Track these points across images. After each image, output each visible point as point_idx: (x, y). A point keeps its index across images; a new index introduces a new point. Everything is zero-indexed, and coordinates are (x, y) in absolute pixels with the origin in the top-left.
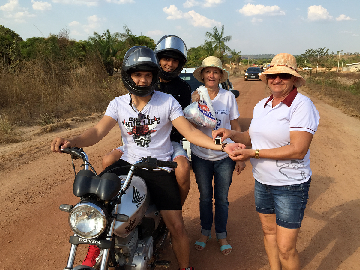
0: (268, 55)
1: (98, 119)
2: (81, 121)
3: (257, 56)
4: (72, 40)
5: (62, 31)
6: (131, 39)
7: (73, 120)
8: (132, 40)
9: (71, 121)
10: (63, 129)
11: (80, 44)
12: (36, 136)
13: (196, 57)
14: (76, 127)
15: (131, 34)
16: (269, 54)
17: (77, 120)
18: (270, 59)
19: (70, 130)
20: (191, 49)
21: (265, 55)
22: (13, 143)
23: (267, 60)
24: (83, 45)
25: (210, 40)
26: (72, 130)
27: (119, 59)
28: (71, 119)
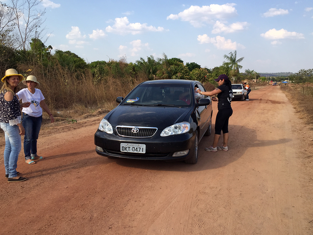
13: (216, 75)
20: (215, 68)
24: (133, 66)
25: (227, 61)
27: (158, 76)
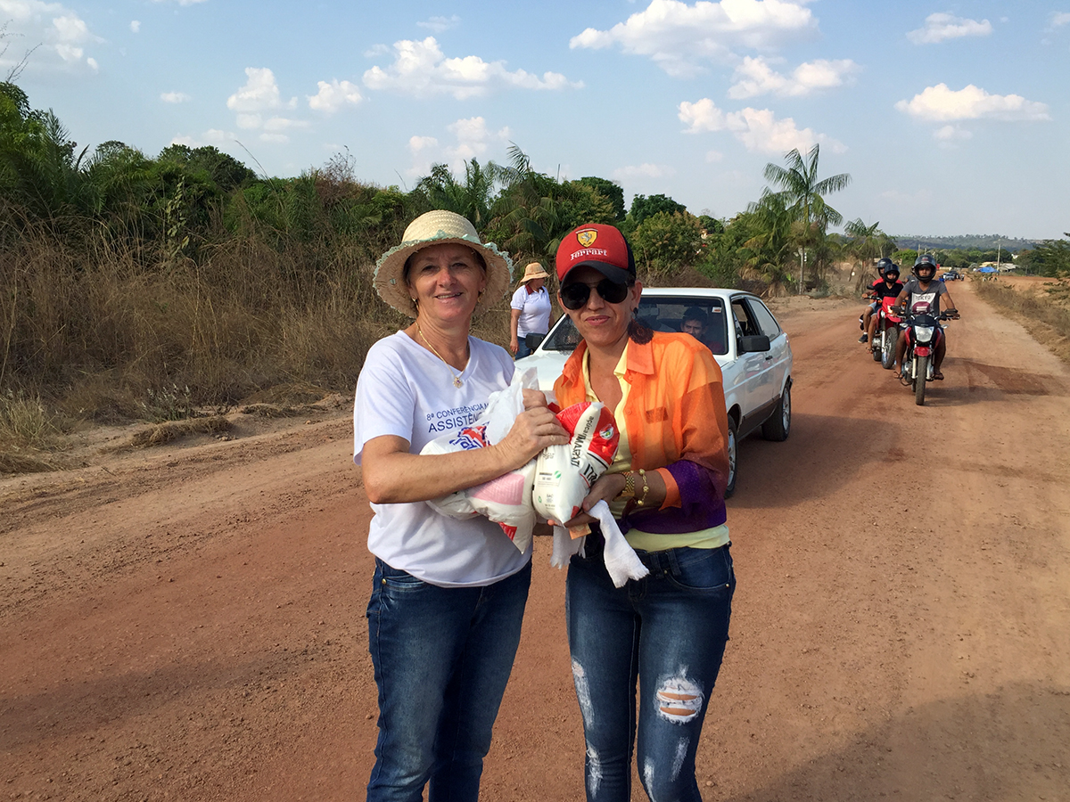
0: (987, 237)
1: (334, 414)
2: (276, 417)
3: (952, 239)
4: (370, 186)
5: (335, 159)
6: (528, 183)
7: (249, 411)
8: (532, 188)
9: (242, 416)
10: (204, 439)
11: (389, 198)
12: (109, 455)
14: (251, 434)
15: (531, 171)
16: (990, 234)
17: (264, 412)
18: (993, 249)
19: (226, 440)
21: (978, 236)
22: (21, 474)
23: (980, 254)
24: (397, 200)
25: (778, 188)
26: (234, 442)
28: (242, 408)
